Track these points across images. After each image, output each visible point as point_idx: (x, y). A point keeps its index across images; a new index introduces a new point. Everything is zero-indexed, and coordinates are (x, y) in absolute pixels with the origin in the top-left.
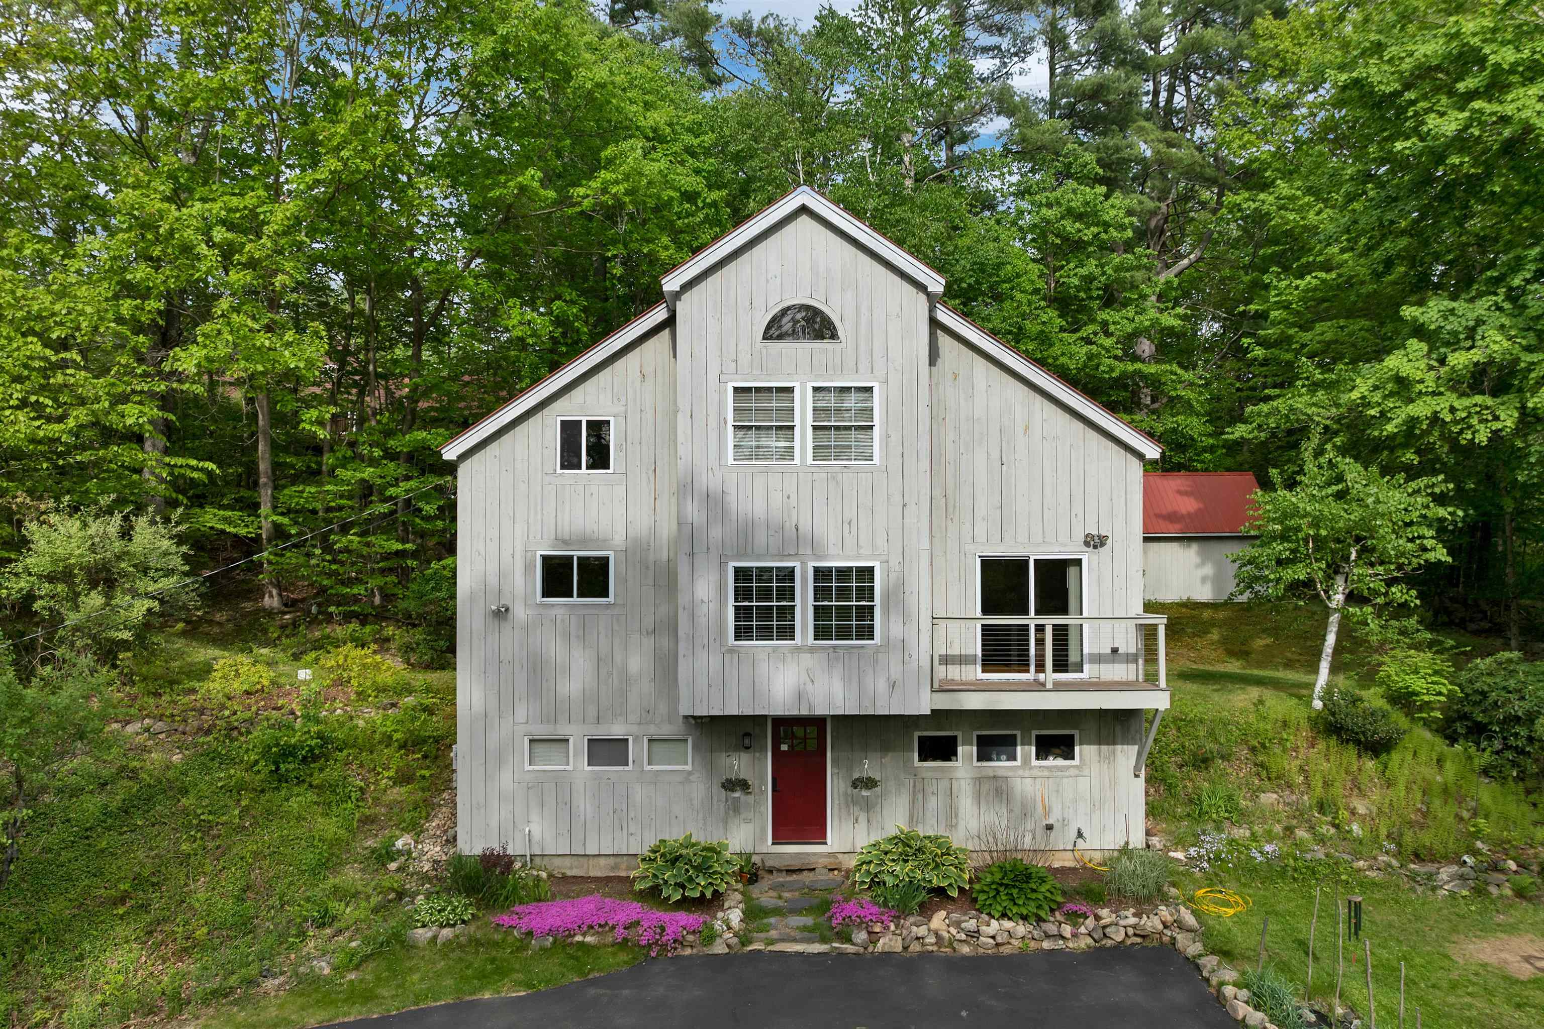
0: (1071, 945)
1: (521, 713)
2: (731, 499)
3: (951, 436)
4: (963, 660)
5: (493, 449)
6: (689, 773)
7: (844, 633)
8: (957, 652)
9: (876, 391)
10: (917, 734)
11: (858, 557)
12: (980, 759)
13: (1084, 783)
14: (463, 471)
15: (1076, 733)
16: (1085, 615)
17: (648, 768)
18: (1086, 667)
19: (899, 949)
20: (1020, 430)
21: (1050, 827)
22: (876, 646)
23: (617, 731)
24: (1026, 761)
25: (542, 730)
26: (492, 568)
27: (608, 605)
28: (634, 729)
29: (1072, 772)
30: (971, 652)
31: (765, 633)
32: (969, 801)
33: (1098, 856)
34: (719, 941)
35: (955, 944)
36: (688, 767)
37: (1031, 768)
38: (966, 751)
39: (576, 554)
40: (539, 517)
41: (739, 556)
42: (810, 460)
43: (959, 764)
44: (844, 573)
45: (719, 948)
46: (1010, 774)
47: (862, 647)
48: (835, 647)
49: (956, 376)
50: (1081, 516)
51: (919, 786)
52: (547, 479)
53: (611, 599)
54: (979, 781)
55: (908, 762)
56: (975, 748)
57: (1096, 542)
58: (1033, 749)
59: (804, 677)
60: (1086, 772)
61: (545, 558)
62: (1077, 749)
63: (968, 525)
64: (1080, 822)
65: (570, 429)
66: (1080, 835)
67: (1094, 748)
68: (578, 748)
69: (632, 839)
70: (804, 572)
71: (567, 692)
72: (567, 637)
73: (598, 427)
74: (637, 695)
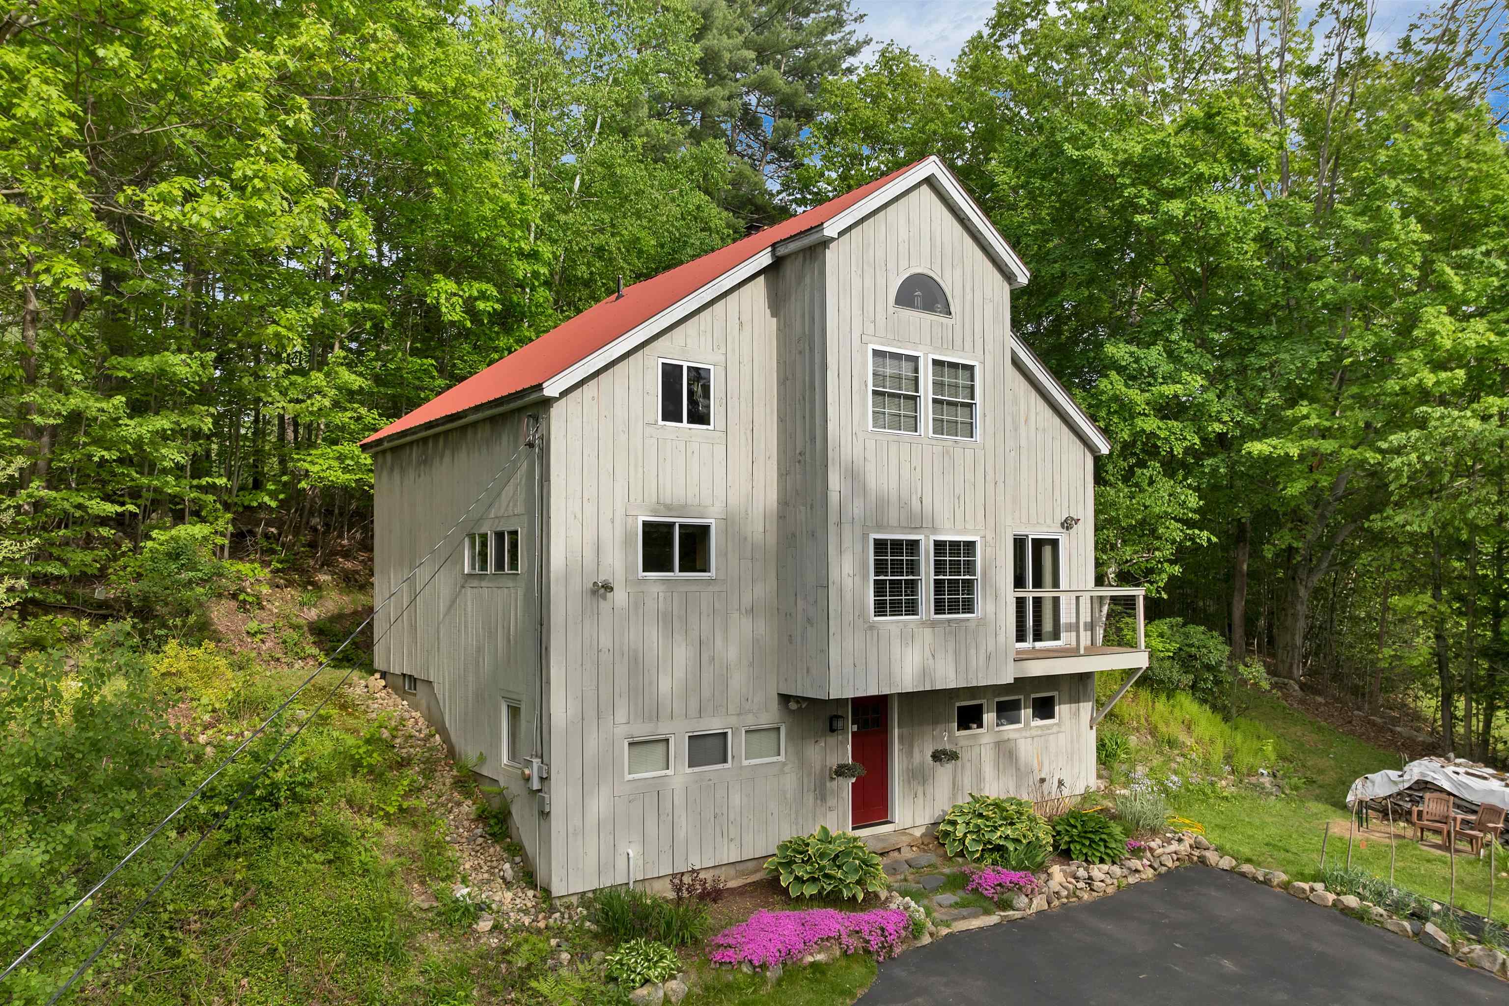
0: (1144, 877)
1: (621, 715)
5: (590, 389)
6: (784, 764)
7: (954, 607)
9: (977, 370)
10: (956, 706)
11: (965, 531)
12: (998, 724)
13: (1061, 738)
14: (556, 411)
15: (1055, 693)
16: (1062, 586)
17: (745, 763)
18: (1063, 635)
19: (1047, 906)
20: (1023, 420)
21: (1043, 780)
22: (975, 619)
23: (714, 725)
24: (1025, 723)
25: (642, 731)
26: (590, 536)
27: (711, 581)
28: (733, 721)
29: (1055, 729)
31: (896, 609)
32: (992, 765)
34: (925, 931)
35: (1078, 892)
36: (782, 758)
37: (1030, 729)
38: (989, 717)
39: (678, 520)
40: (640, 475)
42: (931, 434)
43: (985, 729)
44: (955, 545)
45: (925, 939)
46: (1017, 736)
47: (968, 620)
48: (948, 623)
50: (1059, 501)
52: (649, 430)
53: (712, 574)
54: (997, 744)
55: (951, 731)
56: (995, 714)
57: (1067, 524)
58: (1031, 711)
59: (927, 652)
60: (1062, 728)
61: (646, 524)
62: (1057, 708)
64: (1062, 772)
65: (671, 374)
66: (1061, 782)
67: (1067, 707)
68: (680, 748)
69: (732, 845)
70: (927, 546)
71: (665, 685)
72: (666, 620)
73: (699, 376)
74: (738, 681)
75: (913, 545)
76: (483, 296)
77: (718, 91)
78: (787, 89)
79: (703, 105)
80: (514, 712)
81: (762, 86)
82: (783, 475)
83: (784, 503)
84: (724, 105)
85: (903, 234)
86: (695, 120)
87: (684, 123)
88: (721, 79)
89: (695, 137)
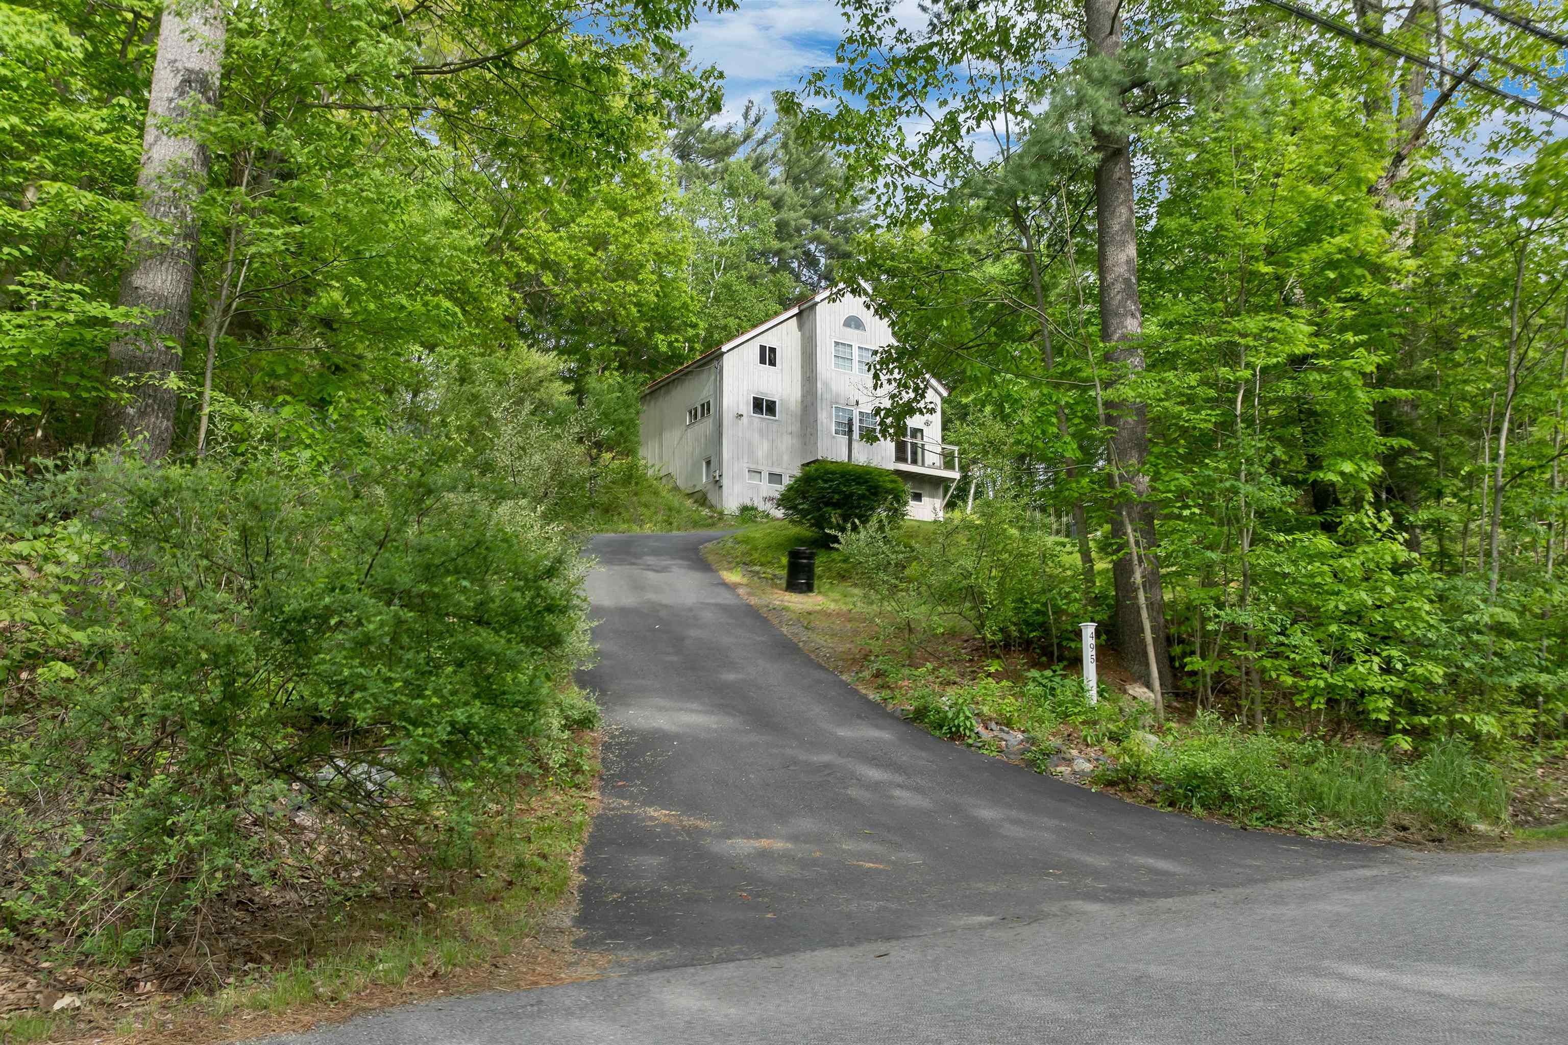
2: (833, 383)
5: (735, 351)
14: (725, 357)
23: (777, 471)
25: (753, 467)
26: (736, 399)
27: (776, 421)
31: (844, 433)
39: (766, 398)
40: (752, 382)
41: (837, 404)
42: (857, 373)
44: (868, 415)
52: (755, 367)
59: (856, 451)
61: (754, 398)
62: (923, 498)
68: (765, 476)
70: (856, 412)
71: (760, 454)
72: (761, 431)
73: (773, 350)
74: (786, 458)
75: (851, 412)
76: (677, 340)
77: (787, 244)
78: (833, 241)
79: (779, 253)
80: (708, 463)
81: (817, 239)
82: (803, 386)
83: (803, 396)
84: (792, 252)
86: (775, 261)
87: (767, 263)
88: (790, 237)
89: (773, 271)
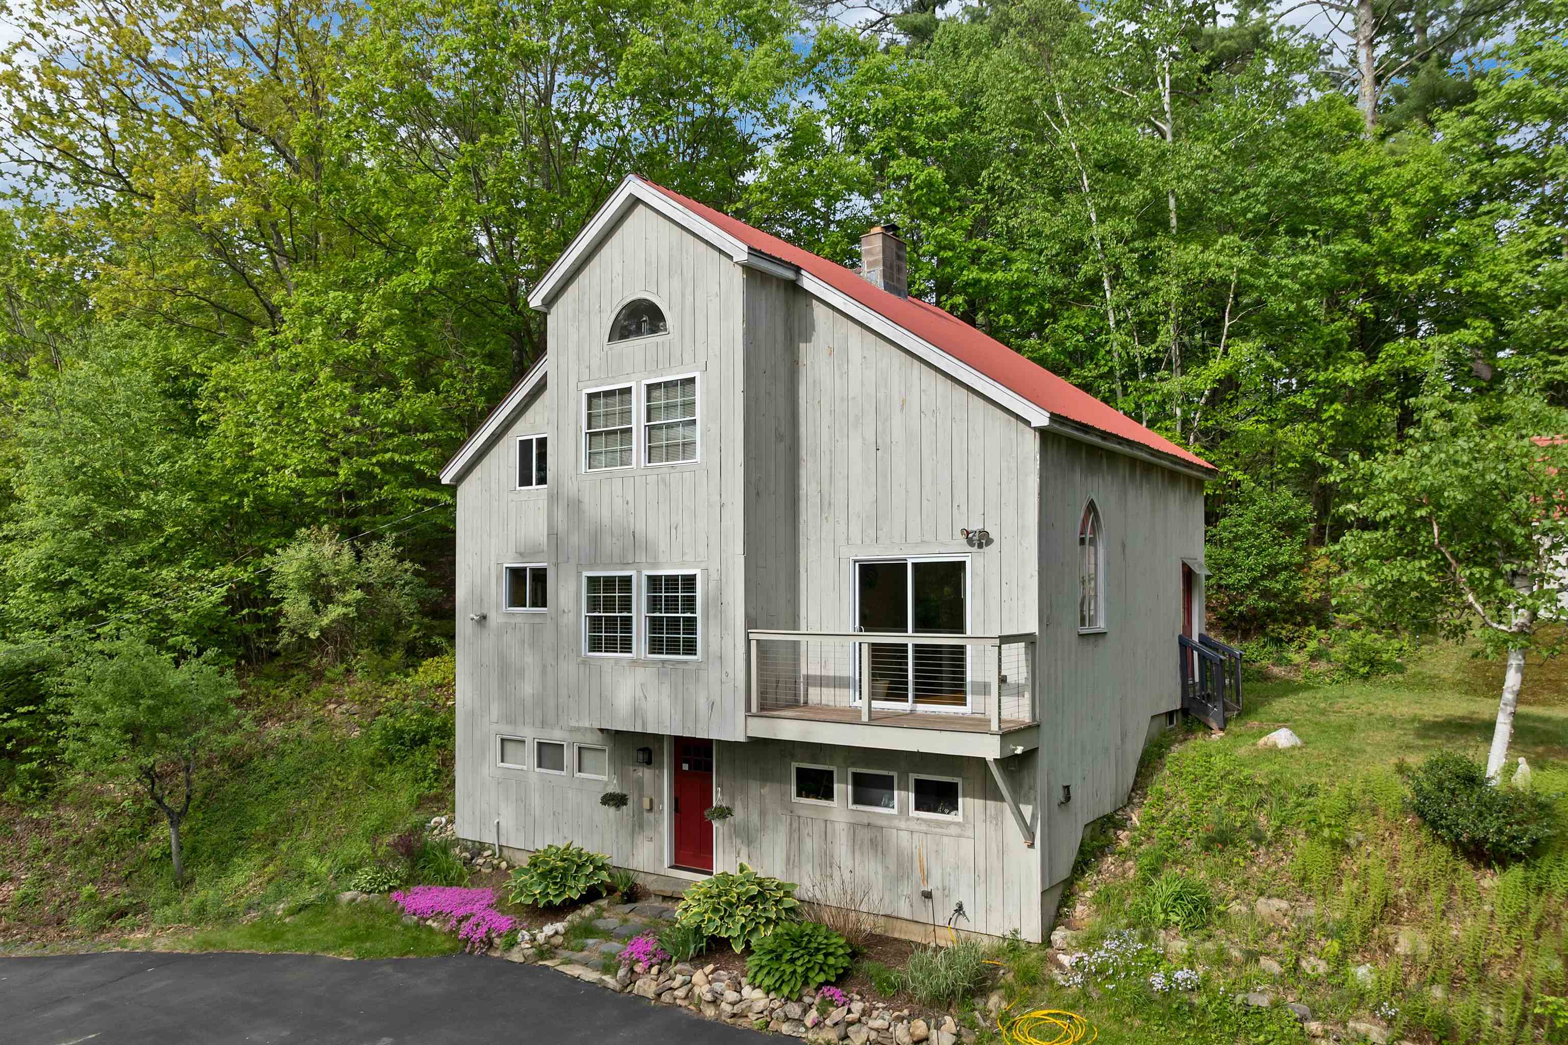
0: (810, 1036)
1: (494, 713)
2: (586, 506)
3: (826, 420)
4: (838, 682)
6: (606, 784)
7: (673, 648)
8: (832, 674)
9: (697, 381)
10: (795, 765)
11: (683, 564)
12: (856, 801)
13: (967, 846)
14: (460, 493)
15: (956, 780)
16: (969, 633)
17: (577, 775)
18: (969, 699)
19: (651, 995)
20: (897, 406)
21: (928, 895)
22: (697, 661)
23: (552, 736)
24: (903, 811)
25: (508, 731)
26: (477, 579)
28: (568, 736)
29: (953, 830)
30: (844, 674)
31: (611, 646)
32: (844, 849)
33: (986, 941)
34: (516, 949)
35: (702, 1004)
36: (605, 778)
37: (908, 819)
38: (843, 789)
39: (529, 565)
41: (591, 567)
42: (643, 464)
43: (834, 804)
44: (672, 581)
45: (516, 956)
46: (884, 823)
47: (686, 662)
48: (663, 662)
49: (831, 352)
50: (964, 508)
51: (795, 825)
53: (547, 608)
54: (854, 827)
55: (785, 794)
56: (850, 787)
57: (980, 540)
58: (912, 796)
59: (639, 693)
60: (970, 833)
62: (960, 800)
63: (843, 523)
64: (963, 895)
65: (526, 447)
66: (960, 909)
67: (979, 803)
68: (530, 753)
70: (639, 580)
72: (522, 645)
75: (626, 582)
85: (618, 267)
